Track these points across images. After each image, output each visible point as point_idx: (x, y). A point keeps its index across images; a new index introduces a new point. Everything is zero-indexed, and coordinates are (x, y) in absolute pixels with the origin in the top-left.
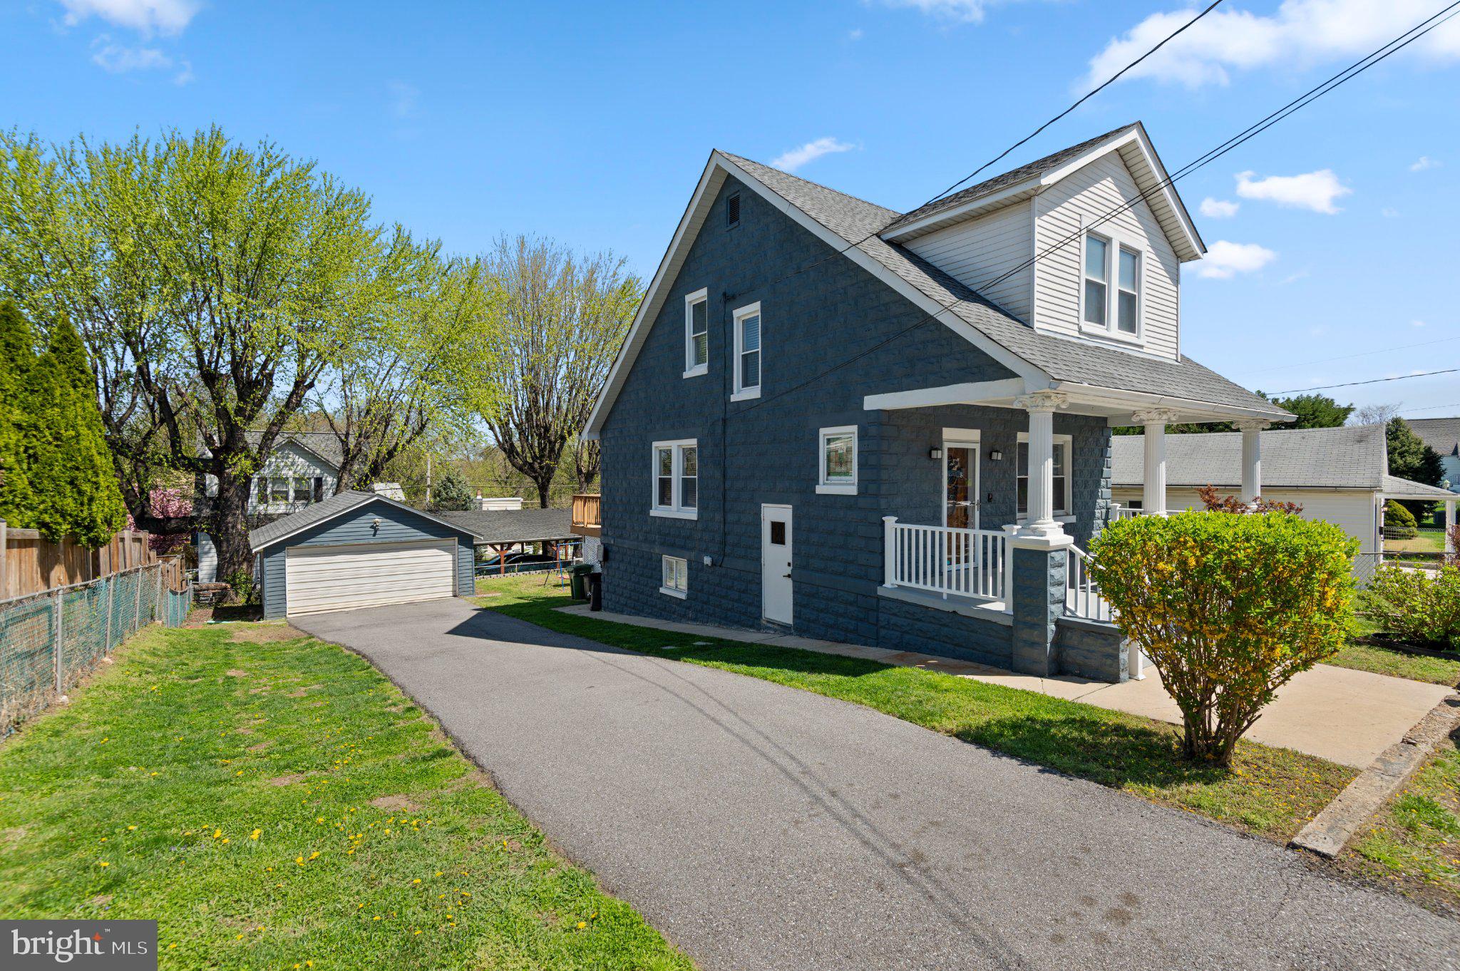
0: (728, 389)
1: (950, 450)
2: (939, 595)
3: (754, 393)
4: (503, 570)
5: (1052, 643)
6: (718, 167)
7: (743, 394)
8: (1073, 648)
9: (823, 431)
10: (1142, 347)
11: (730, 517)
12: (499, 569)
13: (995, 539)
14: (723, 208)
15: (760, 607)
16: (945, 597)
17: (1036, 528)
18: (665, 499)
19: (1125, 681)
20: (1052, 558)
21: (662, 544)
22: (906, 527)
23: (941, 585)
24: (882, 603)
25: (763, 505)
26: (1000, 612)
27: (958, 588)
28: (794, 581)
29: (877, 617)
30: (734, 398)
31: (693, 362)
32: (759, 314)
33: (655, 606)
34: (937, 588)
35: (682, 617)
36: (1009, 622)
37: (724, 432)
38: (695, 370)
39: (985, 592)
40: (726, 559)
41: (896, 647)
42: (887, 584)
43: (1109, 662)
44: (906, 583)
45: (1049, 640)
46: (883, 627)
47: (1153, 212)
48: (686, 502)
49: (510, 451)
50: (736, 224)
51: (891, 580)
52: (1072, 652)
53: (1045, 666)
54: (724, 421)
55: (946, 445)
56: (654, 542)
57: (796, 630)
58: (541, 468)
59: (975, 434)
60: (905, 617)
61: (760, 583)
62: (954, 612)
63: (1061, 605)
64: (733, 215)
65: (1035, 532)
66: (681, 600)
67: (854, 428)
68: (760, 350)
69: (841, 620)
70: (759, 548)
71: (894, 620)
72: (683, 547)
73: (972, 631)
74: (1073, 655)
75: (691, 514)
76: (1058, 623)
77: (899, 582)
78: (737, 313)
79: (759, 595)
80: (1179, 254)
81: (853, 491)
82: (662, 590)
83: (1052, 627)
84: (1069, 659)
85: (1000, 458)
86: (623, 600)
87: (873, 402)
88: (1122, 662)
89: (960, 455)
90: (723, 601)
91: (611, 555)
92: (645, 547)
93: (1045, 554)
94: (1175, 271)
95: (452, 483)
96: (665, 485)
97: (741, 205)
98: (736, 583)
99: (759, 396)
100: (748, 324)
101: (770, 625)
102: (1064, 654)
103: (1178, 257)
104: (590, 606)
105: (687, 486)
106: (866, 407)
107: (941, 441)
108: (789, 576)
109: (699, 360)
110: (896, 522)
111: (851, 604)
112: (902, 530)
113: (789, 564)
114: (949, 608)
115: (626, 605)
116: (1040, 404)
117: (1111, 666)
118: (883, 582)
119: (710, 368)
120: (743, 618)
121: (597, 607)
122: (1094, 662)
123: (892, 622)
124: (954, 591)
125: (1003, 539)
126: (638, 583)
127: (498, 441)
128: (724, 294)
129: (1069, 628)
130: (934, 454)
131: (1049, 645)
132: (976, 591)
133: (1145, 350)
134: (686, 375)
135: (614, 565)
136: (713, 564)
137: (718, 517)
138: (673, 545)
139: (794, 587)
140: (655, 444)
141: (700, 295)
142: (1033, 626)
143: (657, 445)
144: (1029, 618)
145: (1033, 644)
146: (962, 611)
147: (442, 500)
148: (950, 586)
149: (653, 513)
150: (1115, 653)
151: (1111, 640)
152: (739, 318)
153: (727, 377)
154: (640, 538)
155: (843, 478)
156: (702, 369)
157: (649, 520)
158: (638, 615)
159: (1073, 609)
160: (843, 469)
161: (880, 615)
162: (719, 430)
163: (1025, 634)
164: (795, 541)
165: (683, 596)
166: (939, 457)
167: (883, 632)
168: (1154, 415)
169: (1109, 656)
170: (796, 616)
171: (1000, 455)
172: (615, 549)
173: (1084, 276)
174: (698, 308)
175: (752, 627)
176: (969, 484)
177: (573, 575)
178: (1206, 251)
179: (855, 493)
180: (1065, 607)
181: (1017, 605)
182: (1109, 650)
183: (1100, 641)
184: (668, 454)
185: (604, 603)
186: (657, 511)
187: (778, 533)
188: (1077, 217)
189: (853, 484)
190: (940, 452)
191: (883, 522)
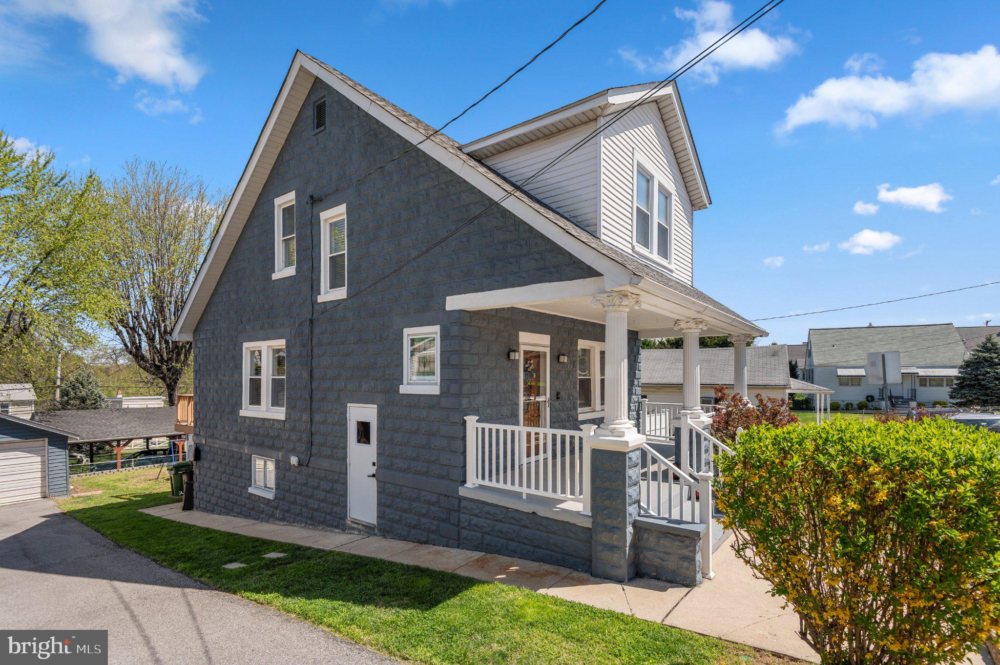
0: (315, 288)
1: (526, 352)
2: (518, 495)
3: (341, 293)
4: (119, 465)
5: (630, 547)
6: (302, 68)
7: (329, 294)
8: (651, 550)
9: (407, 331)
10: (672, 271)
11: (317, 417)
12: (116, 464)
13: (572, 438)
14: (310, 112)
15: (345, 507)
16: (524, 497)
17: (615, 429)
18: (255, 399)
19: (701, 583)
20: (630, 458)
21: (252, 444)
22: (487, 426)
23: (521, 485)
24: (464, 504)
25: (349, 405)
26: (578, 513)
27: (537, 487)
28: (378, 481)
29: (459, 518)
30: (321, 299)
31: (282, 265)
32: (345, 217)
33: (244, 506)
34: (516, 488)
35: (270, 517)
36: (588, 524)
37: (311, 332)
38: (283, 271)
39: (563, 491)
40: (312, 459)
41: (477, 548)
42: (469, 484)
43: (686, 564)
44: (486, 483)
45: (628, 544)
46: (465, 528)
47: (678, 164)
48: (276, 402)
49: (137, 355)
50: (322, 128)
51: (473, 480)
52: (649, 554)
53: (624, 571)
54: (311, 321)
55: (523, 348)
56: (245, 440)
57: (379, 530)
58: (169, 370)
59: (545, 339)
60: (486, 518)
61: (345, 484)
62: (534, 513)
63: (636, 505)
64: (320, 121)
65: (613, 432)
66: (269, 500)
67: (436, 329)
68: (346, 252)
69: (423, 520)
70: (345, 448)
71: (475, 520)
72: (272, 447)
73: (551, 533)
74: (650, 558)
75: (279, 414)
76: (635, 524)
77: (480, 482)
78: (324, 215)
79: (345, 495)
80: (694, 202)
81: (435, 390)
82: (251, 490)
83: (630, 529)
84: (646, 561)
85: (566, 361)
86: (214, 500)
87: (455, 303)
88: (698, 564)
89: (533, 357)
90: (310, 501)
91: (203, 455)
92: (235, 447)
93: (624, 454)
94: (690, 215)
95: (82, 384)
96: (256, 386)
97: (327, 109)
98: (322, 483)
99: (345, 297)
100: (335, 226)
101: (355, 526)
102: (641, 556)
103: (693, 205)
104: (182, 504)
105: (277, 386)
106: (448, 308)
107: (518, 344)
108: (374, 476)
109: (288, 264)
110: (477, 421)
111: (433, 504)
112: (483, 429)
113: (374, 464)
114: (528, 508)
115: (216, 504)
116: (617, 303)
117: (688, 569)
118: (464, 482)
119: (298, 270)
120: (328, 517)
121: (188, 506)
122: (671, 564)
123: (473, 522)
124: (533, 491)
125: (581, 439)
126: (228, 482)
127: (126, 345)
128: (312, 197)
129: (646, 530)
130: (512, 355)
131: (627, 549)
132: (554, 490)
133: (674, 275)
134: (275, 276)
135: (206, 465)
136: (300, 464)
137: (306, 417)
138: (262, 445)
139: (378, 487)
140: (246, 345)
141: (289, 198)
142: (612, 529)
143: (248, 346)
144: (608, 522)
145: (612, 548)
146: (542, 512)
147: (70, 399)
148: (529, 486)
149: (243, 413)
150: (691, 554)
151: (688, 542)
152: (326, 220)
153: (314, 278)
154: (231, 437)
155: (426, 377)
156: (291, 271)
157: (239, 420)
158: (228, 514)
159: (646, 507)
160: (427, 369)
161: (462, 515)
162: (306, 329)
163: (605, 538)
164: (379, 441)
165: (270, 496)
166: (517, 358)
167: (464, 533)
168: (692, 324)
169: (685, 558)
170: (381, 516)
171: (566, 357)
172: (206, 448)
173: (635, 204)
174: (288, 211)
175: (337, 527)
176: (541, 384)
177: (173, 472)
178: (711, 203)
179: (438, 392)
180: (639, 506)
181: (594, 507)
182: (686, 552)
183: (677, 543)
184: (256, 355)
185: (196, 502)
186: (247, 411)
187: (364, 431)
188: (631, 149)
189: (436, 384)
190: (517, 354)
191: (465, 421)
